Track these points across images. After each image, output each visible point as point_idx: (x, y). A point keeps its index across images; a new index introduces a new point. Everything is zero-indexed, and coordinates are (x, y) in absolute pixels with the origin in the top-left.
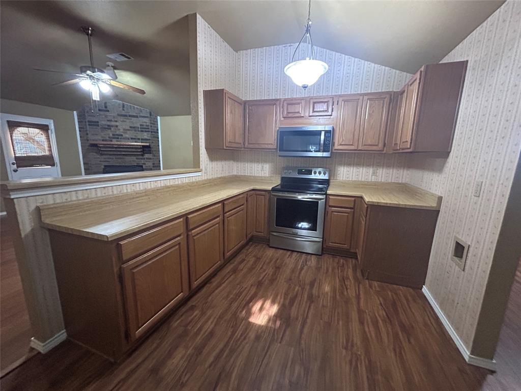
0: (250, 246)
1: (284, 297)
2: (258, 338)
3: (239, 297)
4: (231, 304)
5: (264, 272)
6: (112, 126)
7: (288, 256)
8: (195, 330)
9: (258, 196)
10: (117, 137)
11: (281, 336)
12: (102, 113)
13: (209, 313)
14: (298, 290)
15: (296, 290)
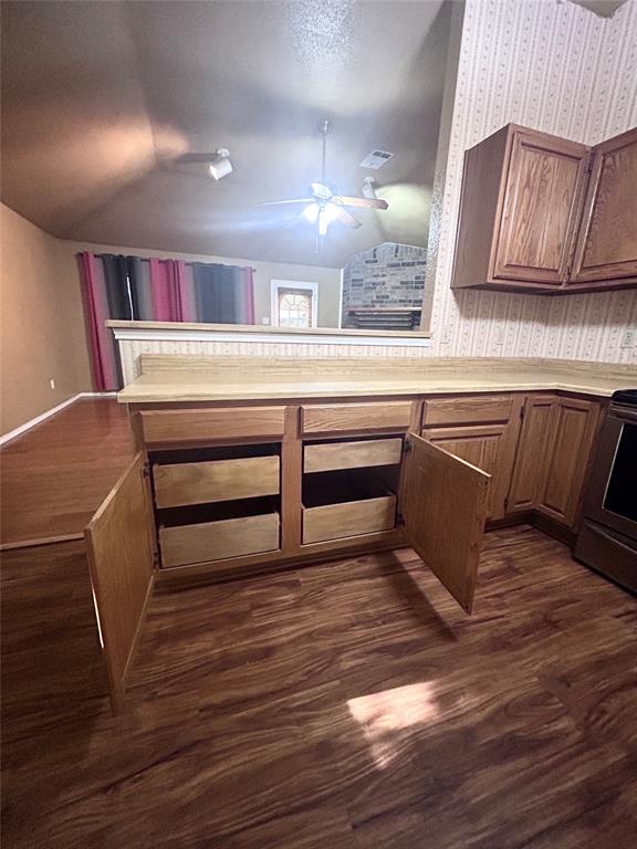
0: (517, 534)
1: (497, 712)
2: (324, 749)
3: (384, 623)
4: (353, 625)
5: (499, 607)
6: (378, 284)
7: (621, 610)
8: (256, 625)
9: (567, 411)
10: (382, 299)
11: (377, 810)
12: (369, 265)
13: (307, 611)
14: (565, 734)
15: (560, 725)
